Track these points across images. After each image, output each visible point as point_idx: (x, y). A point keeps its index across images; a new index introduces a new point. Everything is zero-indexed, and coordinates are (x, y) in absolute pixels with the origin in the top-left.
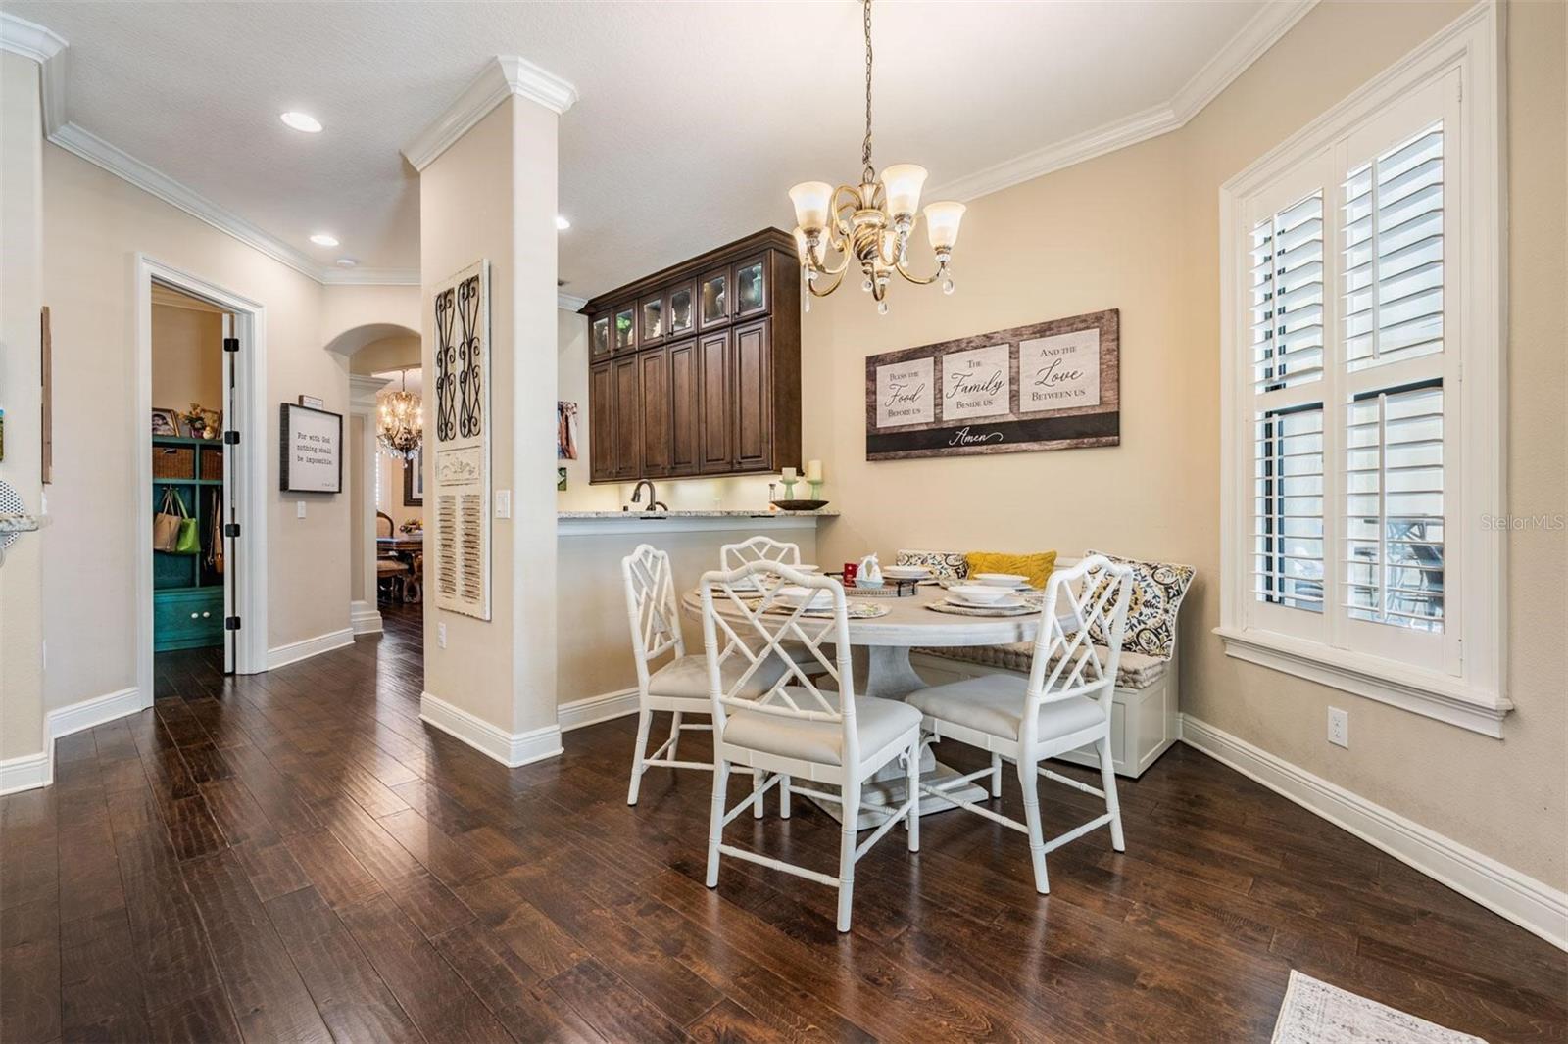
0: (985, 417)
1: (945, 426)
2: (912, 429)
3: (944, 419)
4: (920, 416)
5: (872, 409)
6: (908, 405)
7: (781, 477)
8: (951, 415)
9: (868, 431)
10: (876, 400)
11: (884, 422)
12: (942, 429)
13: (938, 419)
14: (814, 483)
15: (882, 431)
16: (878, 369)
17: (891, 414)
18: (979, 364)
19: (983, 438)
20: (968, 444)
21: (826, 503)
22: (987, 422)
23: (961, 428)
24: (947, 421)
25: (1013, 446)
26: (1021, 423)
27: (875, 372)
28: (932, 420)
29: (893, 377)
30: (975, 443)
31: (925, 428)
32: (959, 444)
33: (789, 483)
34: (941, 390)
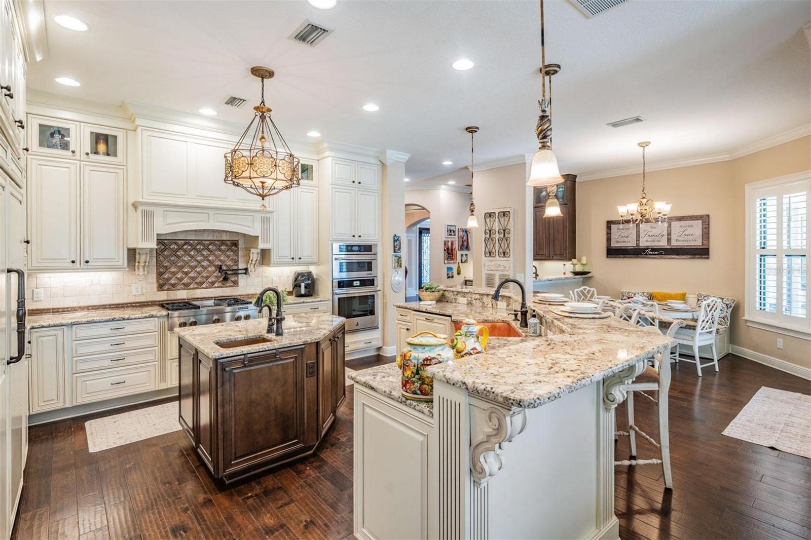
0: (657, 246)
1: (640, 248)
2: (627, 248)
3: (640, 245)
4: (631, 243)
5: (609, 240)
6: (625, 239)
7: (571, 262)
8: (643, 244)
9: (607, 247)
10: (611, 237)
11: (614, 244)
12: (639, 249)
13: (638, 245)
14: (583, 265)
15: (613, 248)
16: (612, 226)
17: (618, 242)
18: (655, 228)
19: (656, 253)
20: (650, 254)
21: (589, 272)
22: (658, 247)
23: (647, 249)
24: (641, 246)
25: (669, 256)
26: (671, 249)
27: (611, 227)
28: (635, 245)
29: (618, 229)
30: (653, 254)
31: (632, 248)
32: (646, 254)
33: (574, 265)
34: (639, 235)
